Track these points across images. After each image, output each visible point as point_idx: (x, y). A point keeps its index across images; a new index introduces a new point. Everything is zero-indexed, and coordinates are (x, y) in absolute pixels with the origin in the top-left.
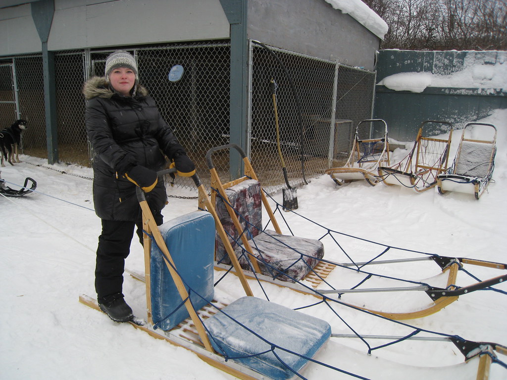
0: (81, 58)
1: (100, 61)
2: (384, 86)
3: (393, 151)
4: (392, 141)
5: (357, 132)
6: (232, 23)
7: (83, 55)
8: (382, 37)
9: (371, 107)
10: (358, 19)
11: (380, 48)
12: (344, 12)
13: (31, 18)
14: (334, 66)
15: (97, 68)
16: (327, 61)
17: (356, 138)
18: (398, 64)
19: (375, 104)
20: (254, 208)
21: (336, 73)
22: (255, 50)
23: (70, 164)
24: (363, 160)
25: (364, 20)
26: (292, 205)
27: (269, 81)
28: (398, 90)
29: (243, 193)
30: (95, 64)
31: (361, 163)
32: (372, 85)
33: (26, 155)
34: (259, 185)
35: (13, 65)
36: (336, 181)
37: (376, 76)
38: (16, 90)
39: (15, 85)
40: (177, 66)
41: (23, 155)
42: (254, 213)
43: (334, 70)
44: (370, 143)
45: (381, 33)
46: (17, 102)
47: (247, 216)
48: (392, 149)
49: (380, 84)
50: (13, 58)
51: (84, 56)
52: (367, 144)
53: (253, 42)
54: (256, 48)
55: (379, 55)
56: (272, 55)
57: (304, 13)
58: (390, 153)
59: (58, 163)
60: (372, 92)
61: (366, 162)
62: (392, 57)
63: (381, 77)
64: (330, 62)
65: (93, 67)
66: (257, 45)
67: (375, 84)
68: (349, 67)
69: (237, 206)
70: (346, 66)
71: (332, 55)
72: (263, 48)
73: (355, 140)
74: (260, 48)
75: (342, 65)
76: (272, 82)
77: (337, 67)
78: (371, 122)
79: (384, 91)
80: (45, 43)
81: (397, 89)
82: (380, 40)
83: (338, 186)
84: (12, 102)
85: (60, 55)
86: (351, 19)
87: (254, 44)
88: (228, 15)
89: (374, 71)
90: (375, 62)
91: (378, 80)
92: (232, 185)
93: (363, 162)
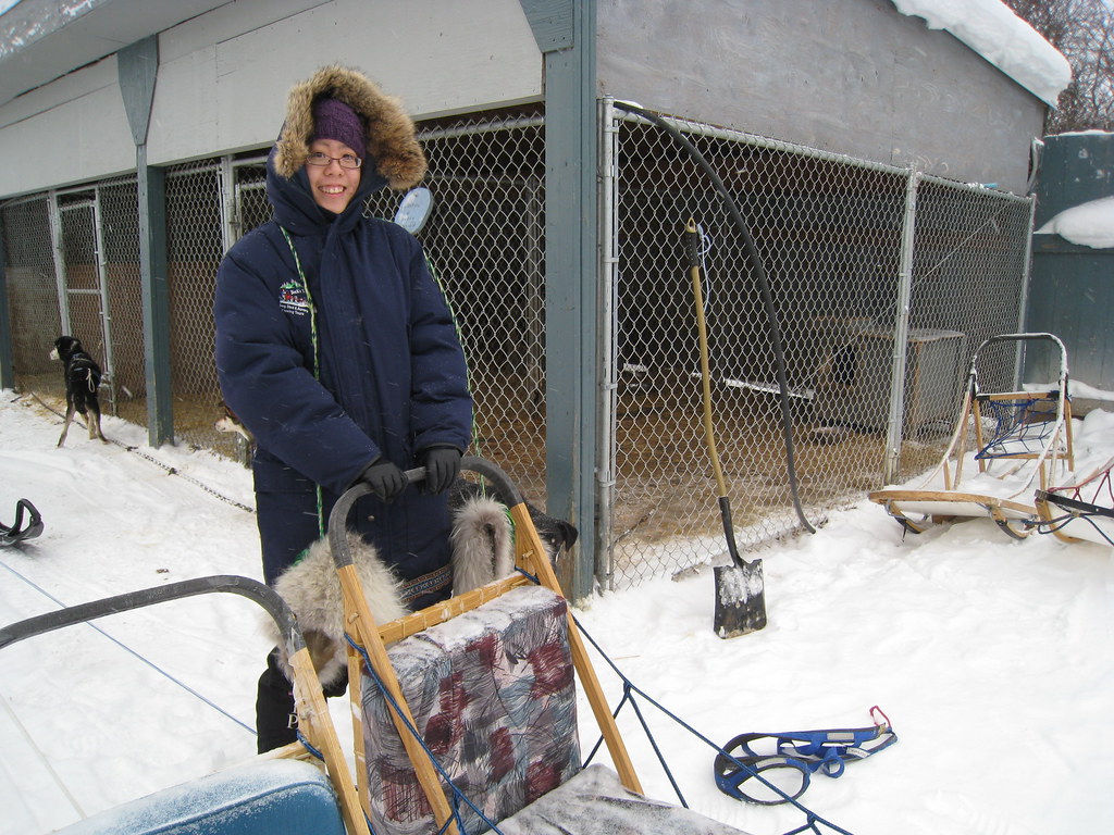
0: (214, 180)
1: (252, 186)
2: (1057, 238)
3: (1082, 418)
4: (1081, 389)
5: (974, 371)
6: (547, 50)
7: (218, 173)
8: (1053, 100)
9: (1017, 294)
10: (979, 46)
11: (1045, 131)
12: (934, 25)
13: (117, 89)
14: (902, 181)
15: (245, 202)
16: (879, 165)
17: (970, 387)
18: (1100, 172)
19: (1030, 284)
20: (535, 697)
21: (911, 200)
22: (626, 130)
23: (198, 448)
24: (990, 450)
25: (996, 48)
26: (744, 617)
27: (680, 227)
28: (1101, 246)
29: (476, 653)
30: (242, 193)
31: (987, 461)
32: (1023, 234)
33: (120, 418)
34: (559, 610)
35: (96, 204)
36: (903, 521)
37: (1033, 209)
38: (102, 261)
39: (100, 252)
40: (419, 191)
41: (115, 418)
42: (534, 716)
43: (903, 193)
44: (1014, 402)
45: (1047, 87)
46: (103, 292)
47: (501, 730)
48: (1080, 411)
49: (1047, 229)
50: (96, 187)
51: (221, 176)
52: (1007, 405)
53: (616, 105)
54: (631, 125)
55: (1043, 150)
56: (678, 143)
57: (804, 25)
58: (1075, 423)
59: (173, 443)
60: (1022, 253)
61: (1000, 456)
62: (1083, 154)
63: (1048, 211)
64: (888, 168)
65: (238, 201)
66: (632, 116)
67: (1030, 230)
68: (950, 184)
69: (445, 707)
70: (940, 181)
71: (897, 151)
72: (653, 125)
73: (968, 394)
74: (645, 127)
75: (928, 178)
76: (692, 230)
77: (912, 185)
78: (1020, 342)
79: (1059, 250)
80: (142, 145)
81: (1096, 244)
82: (1045, 108)
83: (909, 536)
84: (96, 291)
85: (176, 174)
86: (955, 46)
87: (621, 114)
88: (536, 25)
89: (1028, 195)
90: (1031, 170)
91: (1041, 221)
92: (446, 614)
93: (991, 457)
